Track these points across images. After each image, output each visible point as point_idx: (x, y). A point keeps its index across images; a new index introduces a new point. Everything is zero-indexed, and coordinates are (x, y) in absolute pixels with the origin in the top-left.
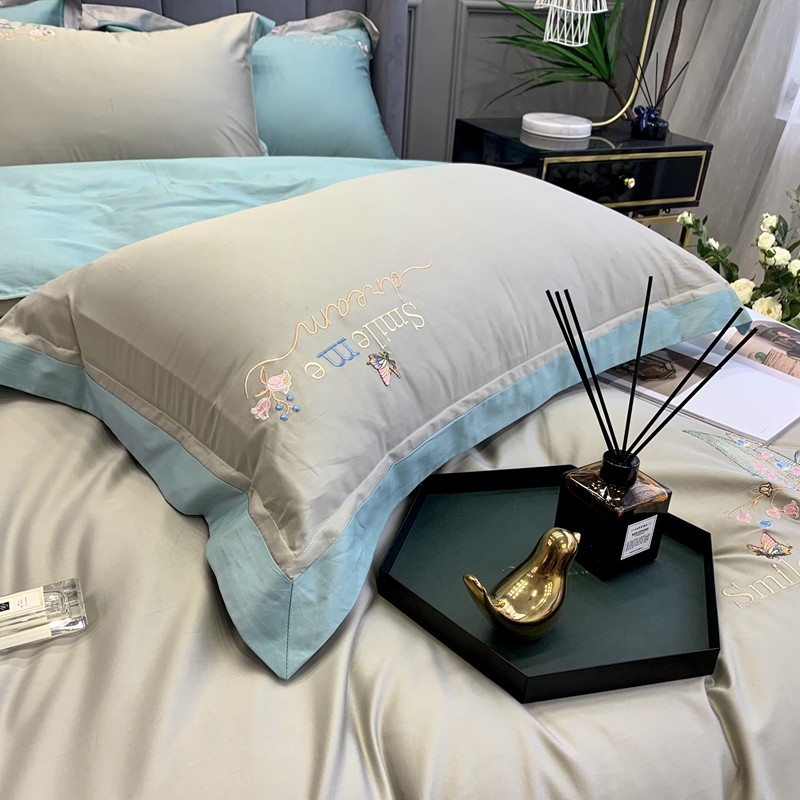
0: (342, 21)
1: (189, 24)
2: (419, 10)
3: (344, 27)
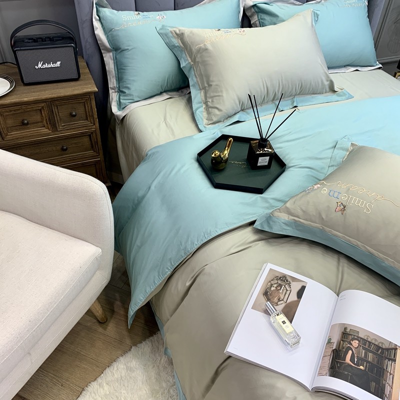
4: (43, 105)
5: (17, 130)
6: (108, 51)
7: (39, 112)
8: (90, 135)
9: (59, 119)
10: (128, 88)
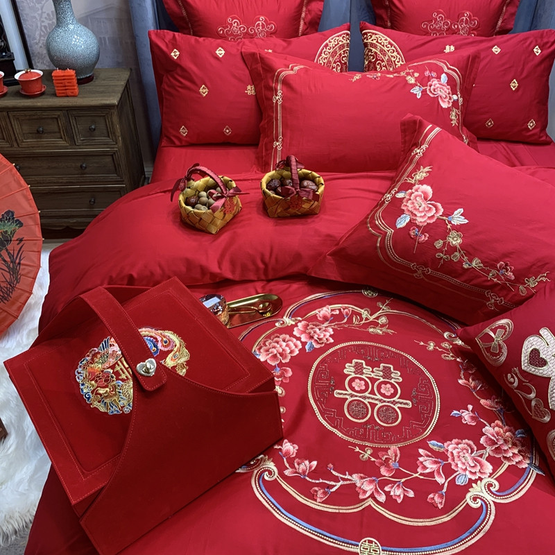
4: (59, 113)
5: (33, 138)
7: (55, 120)
8: (112, 155)
9: (77, 131)
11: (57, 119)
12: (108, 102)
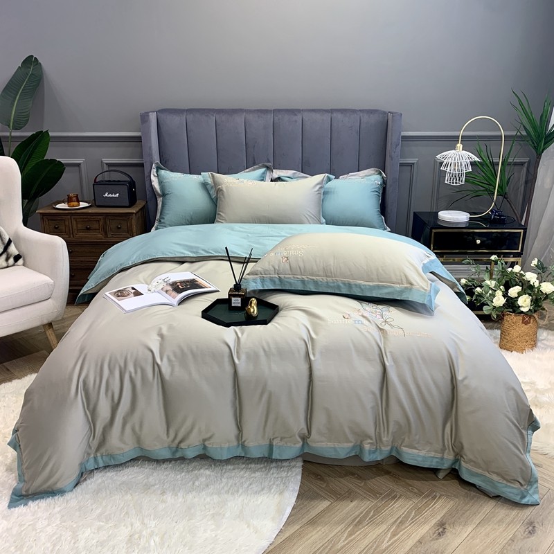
0: (374, 172)
1: (312, 176)
2: (415, 165)
3: (374, 174)
4: (100, 217)
5: (83, 232)
6: (160, 196)
9: (109, 229)
10: (163, 218)
11: (99, 221)
12: (130, 211)
